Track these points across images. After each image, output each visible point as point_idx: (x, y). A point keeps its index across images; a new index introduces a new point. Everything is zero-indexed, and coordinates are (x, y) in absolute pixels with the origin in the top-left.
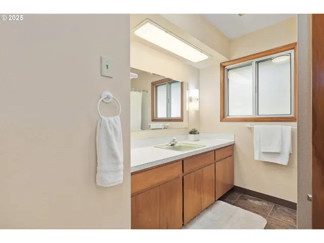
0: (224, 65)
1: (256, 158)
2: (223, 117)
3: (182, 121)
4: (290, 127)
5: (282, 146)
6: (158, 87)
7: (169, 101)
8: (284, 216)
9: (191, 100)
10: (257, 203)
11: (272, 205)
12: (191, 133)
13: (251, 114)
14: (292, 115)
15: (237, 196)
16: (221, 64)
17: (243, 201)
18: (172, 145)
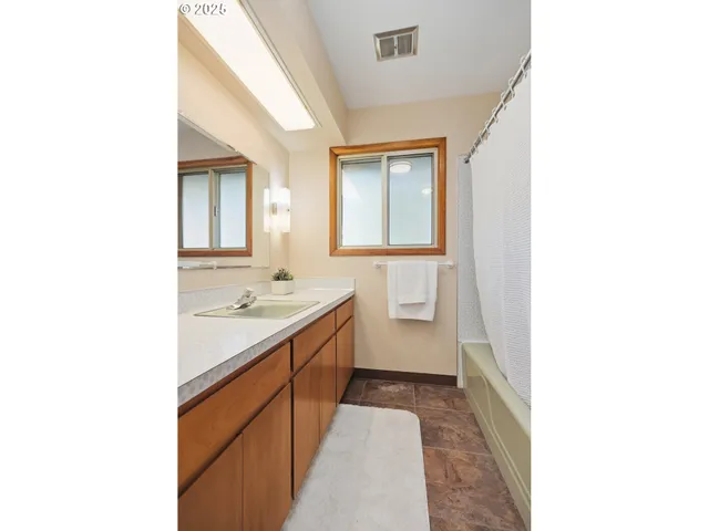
0: (336, 152)
1: (393, 314)
2: (335, 248)
3: (250, 255)
4: (436, 263)
5: (427, 293)
6: (185, 178)
7: (215, 211)
8: (431, 399)
9: (274, 209)
10: (392, 389)
11: (411, 387)
12: (278, 278)
13: (381, 243)
14: (436, 246)
15: (362, 384)
16: (331, 149)
17: (374, 392)
18: (244, 306)
